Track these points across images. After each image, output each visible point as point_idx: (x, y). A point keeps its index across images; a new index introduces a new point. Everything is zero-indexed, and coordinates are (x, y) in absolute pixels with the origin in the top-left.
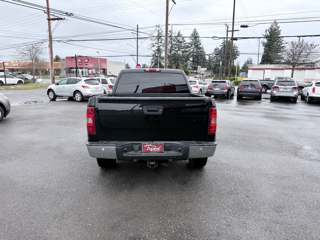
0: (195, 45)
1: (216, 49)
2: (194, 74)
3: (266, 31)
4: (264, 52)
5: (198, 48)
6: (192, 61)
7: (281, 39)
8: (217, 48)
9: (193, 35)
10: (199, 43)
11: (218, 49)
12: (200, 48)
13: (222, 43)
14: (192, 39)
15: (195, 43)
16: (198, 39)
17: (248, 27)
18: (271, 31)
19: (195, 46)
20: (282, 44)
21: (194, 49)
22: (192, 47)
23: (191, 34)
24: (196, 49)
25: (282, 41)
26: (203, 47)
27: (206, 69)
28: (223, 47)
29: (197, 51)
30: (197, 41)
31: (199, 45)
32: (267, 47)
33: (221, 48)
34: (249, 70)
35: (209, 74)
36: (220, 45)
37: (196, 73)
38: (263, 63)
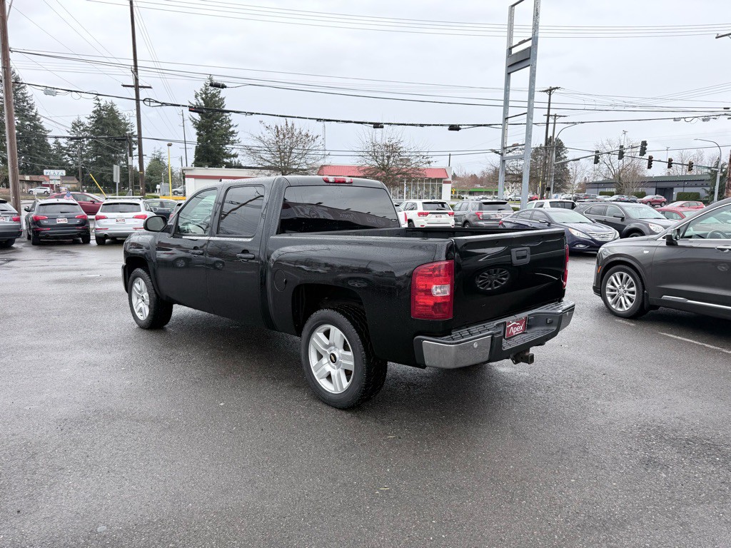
2: (26, 185)
3: (196, 96)
4: (199, 140)
5: (26, 116)
7: (226, 117)
8: (79, 122)
10: (28, 104)
11: (82, 125)
12: (31, 119)
13: (94, 112)
16: (22, 94)
17: (226, 87)
18: (206, 98)
20: (230, 126)
24: (18, 119)
25: (230, 121)
26: (38, 116)
27: (63, 172)
28: (96, 121)
29: (22, 124)
30: (20, 99)
31: (27, 110)
32: (204, 130)
33: (91, 123)
34: (186, 179)
35: (69, 186)
36: (89, 117)
37: (30, 182)
38: (200, 163)
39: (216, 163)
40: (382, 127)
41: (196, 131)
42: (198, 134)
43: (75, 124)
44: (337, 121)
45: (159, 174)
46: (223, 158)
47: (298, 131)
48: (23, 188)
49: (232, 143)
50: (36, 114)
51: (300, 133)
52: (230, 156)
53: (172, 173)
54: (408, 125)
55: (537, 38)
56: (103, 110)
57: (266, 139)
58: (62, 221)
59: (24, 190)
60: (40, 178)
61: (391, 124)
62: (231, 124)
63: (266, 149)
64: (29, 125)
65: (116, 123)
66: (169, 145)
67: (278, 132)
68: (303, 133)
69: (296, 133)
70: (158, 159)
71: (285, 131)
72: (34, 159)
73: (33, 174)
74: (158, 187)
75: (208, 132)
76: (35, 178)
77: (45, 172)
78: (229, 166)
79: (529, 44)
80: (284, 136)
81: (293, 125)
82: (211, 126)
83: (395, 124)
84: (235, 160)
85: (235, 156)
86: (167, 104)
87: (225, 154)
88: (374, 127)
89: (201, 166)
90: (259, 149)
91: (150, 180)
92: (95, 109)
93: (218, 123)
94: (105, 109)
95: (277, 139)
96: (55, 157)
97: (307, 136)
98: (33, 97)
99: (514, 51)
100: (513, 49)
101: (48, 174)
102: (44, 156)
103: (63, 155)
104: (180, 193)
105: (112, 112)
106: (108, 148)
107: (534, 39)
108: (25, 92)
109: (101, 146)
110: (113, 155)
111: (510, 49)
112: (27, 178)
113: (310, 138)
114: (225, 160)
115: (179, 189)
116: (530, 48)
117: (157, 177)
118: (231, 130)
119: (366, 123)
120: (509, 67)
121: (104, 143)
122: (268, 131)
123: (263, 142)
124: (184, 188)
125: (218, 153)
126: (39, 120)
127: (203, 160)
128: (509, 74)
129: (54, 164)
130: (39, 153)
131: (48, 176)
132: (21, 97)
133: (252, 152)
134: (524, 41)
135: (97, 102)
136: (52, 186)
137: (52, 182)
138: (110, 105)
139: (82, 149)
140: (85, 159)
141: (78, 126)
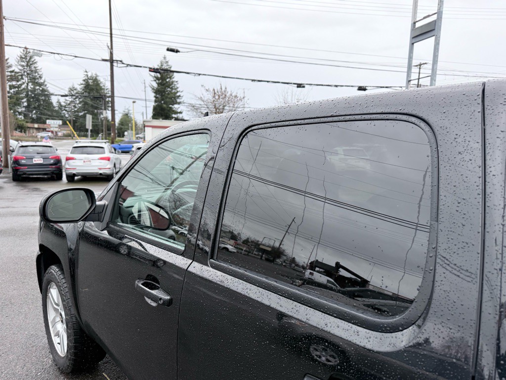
0: (30, 77)
1: (71, 90)
2: (35, 131)
4: (156, 101)
5: (37, 83)
6: (25, 107)
7: (175, 85)
8: (73, 88)
9: (23, 58)
10: (38, 74)
11: (75, 90)
12: (40, 85)
13: (84, 80)
14: (23, 66)
15: (28, 74)
16: (35, 67)
17: (179, 52)
19: (30, 79)
20: (178, 92)
21: (28, 84)
22: (24, 81)
23: (19, 55)
24: (32, 85)
25: (177, 88)
26: (46, 83)
27: (60, 122)
28: (85, 87)
29: (34, 88)
30: (33, 71)
31: (38, 79)
32: (159, 94)
33: (81, 89)
34: (146, 128)
35: (65, 132)
36: (80, 84)
37: (38, 129)
38: (156, 117)
39: (167, 117)
40: (304, 87)
41: (154, 94)
42: (155, 97)
43: (71, 89)
44: (268, 82)
45: (128, 125)
46: (172, 114)
47: (229, 93)
48: (33, 133)
49: (179, 103)
50: (44, 82)
51: (231, 95)
52: (176, 113)
53: (136, 125)
54: (325, 85)
55: (442, 12)
56: (90, 79)
57: (205, 99)
58: (38, 160)
59: (33, 134)
60: (45, 126)
61: (311, 84)
62: (178, 90)
63: (205, 106)
64: (39, 89)
65: (98, 88)
66: (134, 102)
67: (215, 93)
68: (233, 95)
69: (228, 95)
70: (127, 115)
71: (220, 93)
72: (42, 113)
73: (41, 123)
74: (126, 133)
75: (162, 96)
76: (41, 126)
77: (48, 121)
78: (177, 119)
79: (434, 17)
80: (219, 97)
81: (226, 88)
82: (164, 92)
83: (314, 85)
84: (180, 116)
85: (181, 113)
86: (131, 66)
87: (173, 111)
88: (298, 87)
89: (157, 119)
90: (200, 106)
91: (121, 129)
92: (84, 78)
93: (169, 89)
94: (92, 78)
95: (214, 99)
96: (56, 111)
97: (236, 97)
98: (42, 70)
99: (418, 25)
100: (417, 23)
101: (50, 123)
102: (49, 110)
103: (62, 111)
104: (142, 138)
105: (96, 81)
106: (92, 106)
107: (439, 13)
108: (37, 66)
109: (87, 104)
110: (96, 111)
111: (415, 23)
112: (36, 126)
113: (239, 98)
114: (174, 116)
115: (141, 136)
116: (435, 21)
117: (126, 127)
118: (178, 94)
119: (291, 83)
120: (413, 38)
121: (90, 102)
122: (208, 93)
123: (203, 101)
124: (144, 134)
125: (169, 111)
126: (46, 86)
127: (158, 115)
128: (413, 44)
129: (55, 117)
130: (45, 109)
131: (50, 125)
132: (34, 69)
133: (195, 109)
134: (429, 16)
135: (86, 73)
136: (52, 132)
137: (52, 129)
138: (95, 76)
139: (75, 106)
140: (76, 113)
141: (73, 90)
